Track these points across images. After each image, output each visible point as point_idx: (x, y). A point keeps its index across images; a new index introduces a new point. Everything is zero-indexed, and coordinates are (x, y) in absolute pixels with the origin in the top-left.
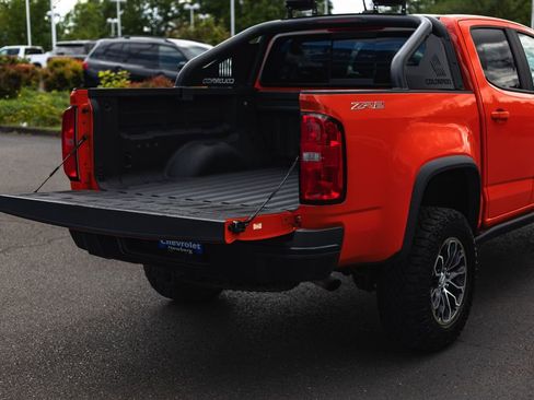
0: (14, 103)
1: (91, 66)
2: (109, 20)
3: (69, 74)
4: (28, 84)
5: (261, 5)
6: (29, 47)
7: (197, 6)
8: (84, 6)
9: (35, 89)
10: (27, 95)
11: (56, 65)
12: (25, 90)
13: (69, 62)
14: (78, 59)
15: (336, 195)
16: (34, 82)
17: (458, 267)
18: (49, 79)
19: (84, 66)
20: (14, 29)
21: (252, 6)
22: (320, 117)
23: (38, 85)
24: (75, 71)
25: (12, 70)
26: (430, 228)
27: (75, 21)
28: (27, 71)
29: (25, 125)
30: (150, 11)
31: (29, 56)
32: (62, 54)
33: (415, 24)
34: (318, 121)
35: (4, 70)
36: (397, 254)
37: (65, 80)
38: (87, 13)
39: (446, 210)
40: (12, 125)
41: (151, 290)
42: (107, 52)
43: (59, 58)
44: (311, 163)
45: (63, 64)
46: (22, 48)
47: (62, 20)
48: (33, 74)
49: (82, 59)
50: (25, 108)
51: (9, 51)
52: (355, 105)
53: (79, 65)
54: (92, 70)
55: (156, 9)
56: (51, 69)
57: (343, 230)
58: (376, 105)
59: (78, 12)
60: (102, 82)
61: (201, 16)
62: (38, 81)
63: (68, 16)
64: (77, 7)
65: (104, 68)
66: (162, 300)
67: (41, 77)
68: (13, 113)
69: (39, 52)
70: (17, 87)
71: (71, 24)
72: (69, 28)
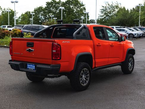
0: (3, 40)
1: (23, 31)
2: (30, 19)
3: (18, 33)
4: (7, 35)
5: (70, 16)
6: (9, 26)
7: (53, 16)
8: (24, 15)
9: (9, 37)
10: (7, 38)
11: (14, 31)
12: (6, 37)
13: (18, 30)
14: (20, 29)
15: (59, 58)
16: (9, 35)
17: (87, 74)
18: (12, 34)
19: (21, 31)
20: (5, 21)
21: (68, 16)
22: (56, 44)
23: (10, 36)
24: (19, 33)
25: (3, 32)
26: (80, 66)
27: (21, 19)
28: (7, 32)
29: (5, 45)
30: (41, 17)
31: (8, 28)
32: (16, 28)
33: (80, 26)
34: (56, 45)
35: (1, 32)
36: (73, 70)
37: (17, 35)
38: (24, 17)
39: (84, 63)
40: (2, 45)
41: (28, 80)
42: (27, 28)
43: (15, 29)
44: (54, 52)
45: (16, 31)
46: (7, 26)
47: (18, 18)
48: (9, 33)
49: (21, 29)
50: (6, 41)
51: (3, 27)
52: (63, 42)
53: (20, 31)
54: (23, 32)
55: (43, 16)
56: (13, 32)
57: (60, 65)
58: (68, 42)
59: (22, 16)
60: (25, 35)
61: (54, 18)
62: (10, 35)
63: (19, 17)
64: (22, 15)
65: (25, 32)
66: (30, 81)
67: (10, 34)
68: (3, 42)
69: (11, 27)
70: (4, 36)
71: (20, 20)
72: (20, 21)
